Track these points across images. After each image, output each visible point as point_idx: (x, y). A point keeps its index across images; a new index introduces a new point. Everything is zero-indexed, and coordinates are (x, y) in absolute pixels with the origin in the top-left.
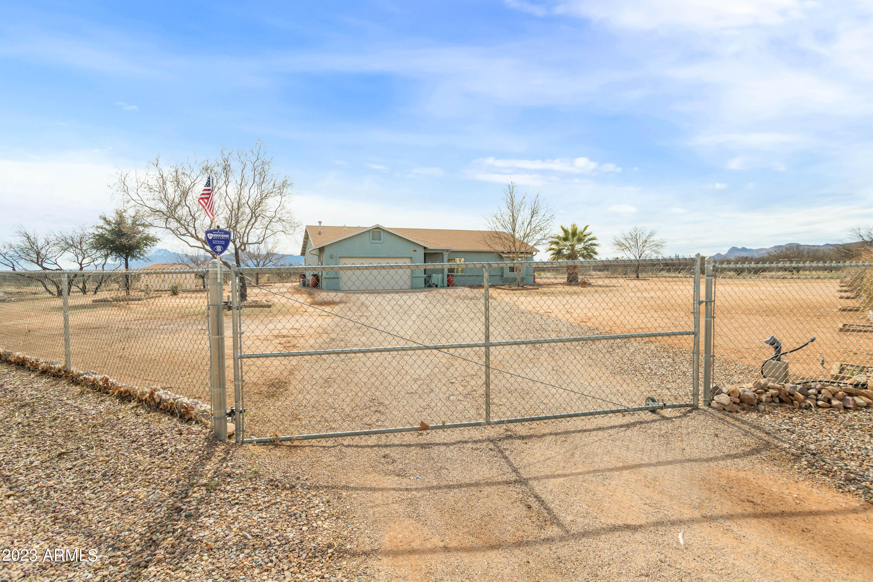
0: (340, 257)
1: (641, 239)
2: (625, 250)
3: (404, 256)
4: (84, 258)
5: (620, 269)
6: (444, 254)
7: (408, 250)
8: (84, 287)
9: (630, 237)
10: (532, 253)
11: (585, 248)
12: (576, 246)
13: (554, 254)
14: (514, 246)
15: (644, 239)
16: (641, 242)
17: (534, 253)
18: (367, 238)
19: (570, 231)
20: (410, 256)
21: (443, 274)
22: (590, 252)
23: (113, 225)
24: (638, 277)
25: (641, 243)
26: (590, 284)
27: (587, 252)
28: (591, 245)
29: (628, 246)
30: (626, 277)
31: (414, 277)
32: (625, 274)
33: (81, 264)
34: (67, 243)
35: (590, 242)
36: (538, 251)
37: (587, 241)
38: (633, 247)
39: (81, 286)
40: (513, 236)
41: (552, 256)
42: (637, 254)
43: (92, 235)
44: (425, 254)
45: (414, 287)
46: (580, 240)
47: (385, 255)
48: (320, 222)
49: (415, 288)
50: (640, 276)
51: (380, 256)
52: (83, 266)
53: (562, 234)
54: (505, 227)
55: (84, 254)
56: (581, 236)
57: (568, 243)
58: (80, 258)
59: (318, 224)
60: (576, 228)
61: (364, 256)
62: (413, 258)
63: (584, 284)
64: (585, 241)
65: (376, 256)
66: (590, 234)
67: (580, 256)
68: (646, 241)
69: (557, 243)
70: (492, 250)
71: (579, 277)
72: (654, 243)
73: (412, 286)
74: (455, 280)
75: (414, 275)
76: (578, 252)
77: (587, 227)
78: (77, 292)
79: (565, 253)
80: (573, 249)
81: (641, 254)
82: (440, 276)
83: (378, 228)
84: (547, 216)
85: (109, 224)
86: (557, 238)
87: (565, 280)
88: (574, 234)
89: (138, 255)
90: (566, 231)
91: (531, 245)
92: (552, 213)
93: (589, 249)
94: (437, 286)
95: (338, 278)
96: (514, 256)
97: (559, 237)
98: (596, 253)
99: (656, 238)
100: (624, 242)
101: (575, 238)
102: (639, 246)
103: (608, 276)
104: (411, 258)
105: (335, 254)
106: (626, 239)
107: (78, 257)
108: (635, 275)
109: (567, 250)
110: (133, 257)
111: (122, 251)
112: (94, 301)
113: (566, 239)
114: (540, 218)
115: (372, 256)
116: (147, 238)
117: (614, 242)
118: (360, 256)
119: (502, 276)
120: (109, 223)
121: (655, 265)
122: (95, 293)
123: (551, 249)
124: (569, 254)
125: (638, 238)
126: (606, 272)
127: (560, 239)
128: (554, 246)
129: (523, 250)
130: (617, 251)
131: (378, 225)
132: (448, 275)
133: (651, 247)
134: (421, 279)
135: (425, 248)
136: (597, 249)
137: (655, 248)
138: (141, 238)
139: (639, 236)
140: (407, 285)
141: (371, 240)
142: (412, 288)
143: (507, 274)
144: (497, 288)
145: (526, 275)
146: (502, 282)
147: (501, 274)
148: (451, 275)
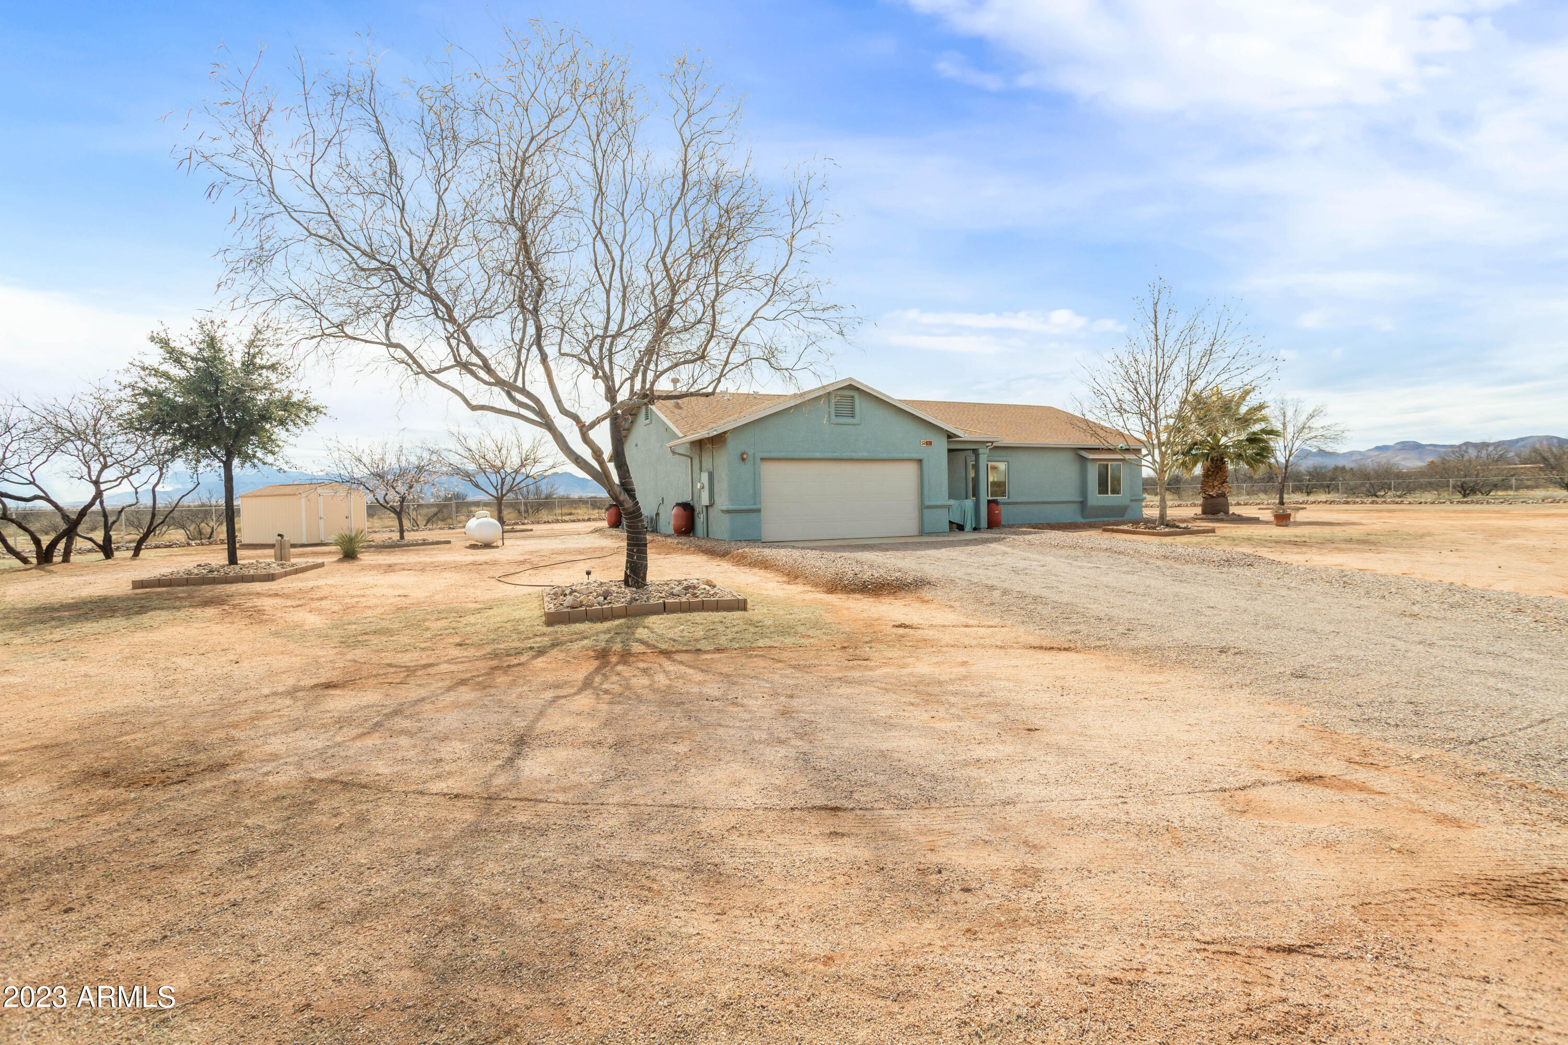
0: (762, 459)
3: (906, 456)
4: (105, 466)
6: (981, 451)
7: (915, 437)
8: (108, 539)
18: (826, 411)
20: (917, 456)
21: (977, 499)
23: (190, 364)
31: (929, 507)
33: (96, 483)
34: (58, 428)
39: (99, 536)
43: (129, 391)
44: (950, 451)
45: (926, 530)
47: (865, 455)
49: (930, 534)
51: (854, 455)
52: (103, 487)
55: (105, 458)
58: (96, 467)
61: (818, 455)
62: (925, 462)
63: (1287, 519)
65: (845, 456)
73: (921, 529)
74: (1004, 513)
75: (925, 504)
78: (90, 551)
83: (851, 387)
85: (178, 361)
87: (1199, 510)
89: (260, 454)
94: (963, 528)
95: (759, 511)
104: (920, 461)
105: (750, 452)
107: (89, 468)
110: (246, 458)
111: (216, 441)
112: (138, 585)
115: (836, 455)
116: (286, 405)
118: (808, 455)
119: (1084, 502)
120: (176, 356)
122: (136, 553)
131: (850, 379)
132: (989, 502)
134: (942, 511)
135: (950, 436)
138: (269, 402)
140: (911, 526)
141: (833, 417)
142: (922, 533)
143: (1096, 498)
144: (1104, 530)
145: (1131, 500)
146: (1083, 517)
147: (1081, 499)
148: (995, 502)
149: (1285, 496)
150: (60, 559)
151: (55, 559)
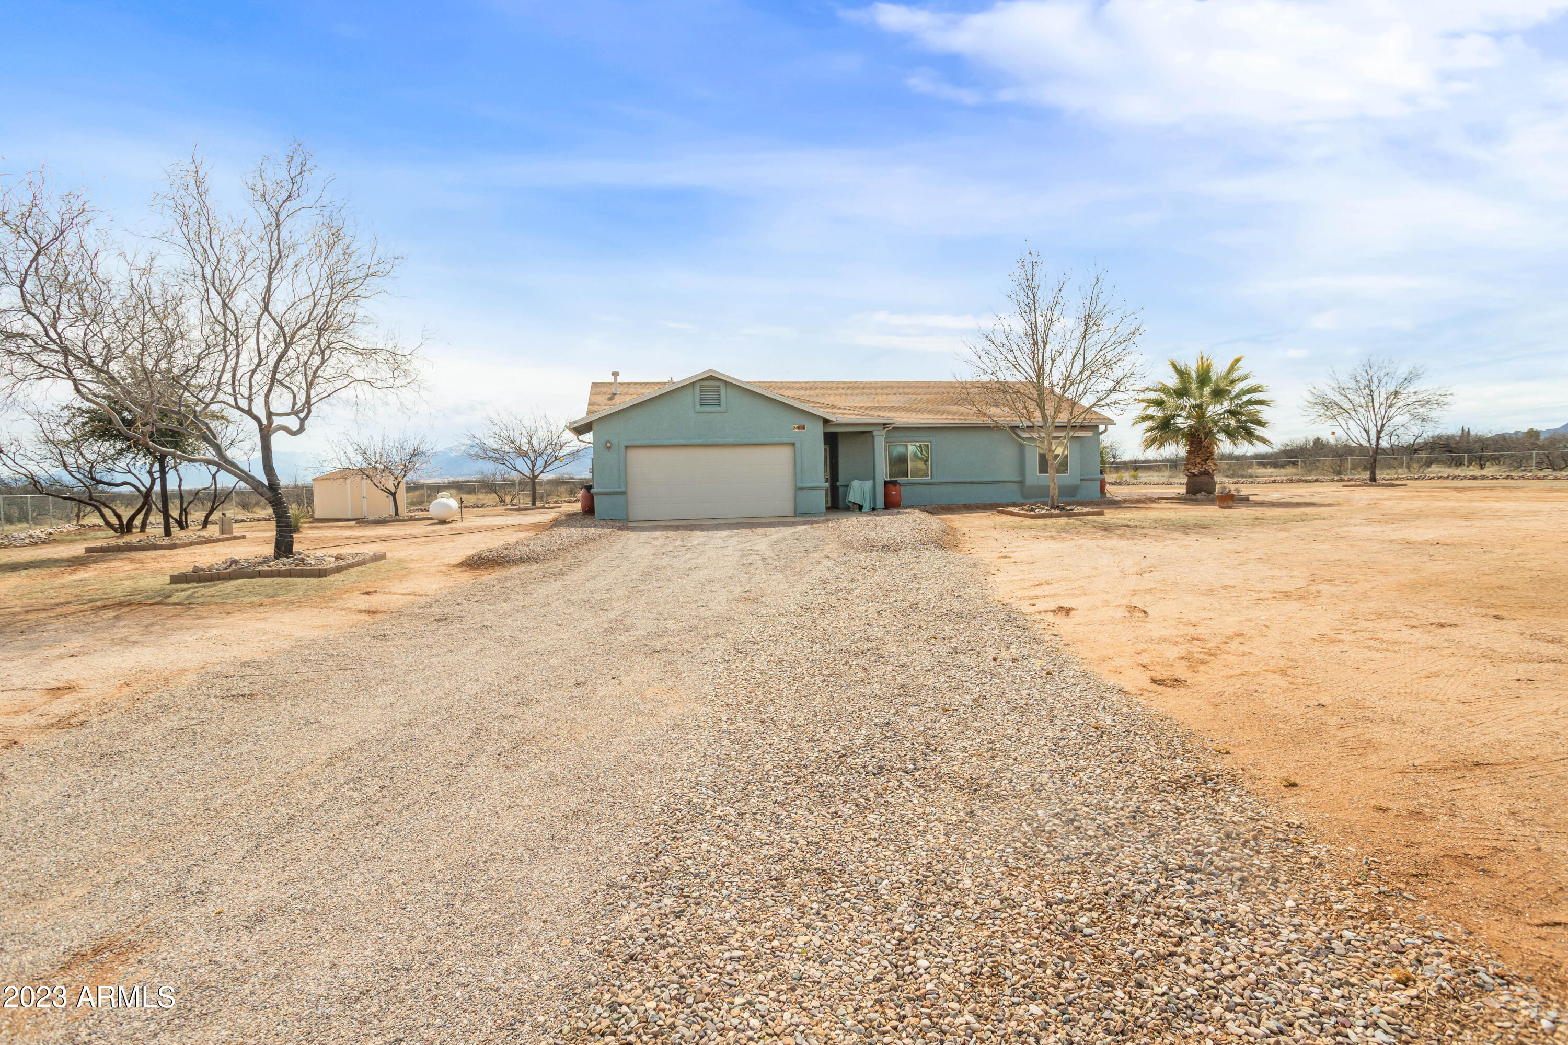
0: (626, 447)
1: (1383, 390)
2: (1339, 418)
3: (776, 440)
5: (1328, 461)
6: (875, 433)
7: (786, 426)
9: (1352, 384)
10: (1097, 427)
11: (1232, 413)
12: (1211, 408)
13: (1151, 429)
14: (1042, 408)
15: (1392, 389)
16: (1383, 395)
17: (1102, 428)
18: (690, 401)
19: (1194, 375)
20: (789, 440)
21: (874, 480)
22: (1246, 421)
24: (1373, 479)
25: (1382, 399)
26: (1245, 501)
27: (1238, 421)
28: (1249, 402)
29: (1347, 405)
30: (1342, 480)
31: (804, 489)
32: (1339, 473)
35: (1245, 398)
36: (1112, 422)
37: (1238, 396)
38: (1360, 409)
40: (1039, 387)
41: (1149, 434)
42: (1371, 425)
44: (826, 435)
45: (802, 511)
46: (1218, 394)
47: (731, 440)
48: (615, 374)
49: (802, 515)
50: (1379, 475)
51: (720, 441)
53: (1173, 381)
54: (1016, 366)
56: (1223, 384)
57: (1187, 402)
59: (611, 380)
60: (1209, 366)
61: (682, 442)
62: (798, 445)
63: (1229, 500)
64: (1234, 394)
65: (710, 441)
66: (1245, 378)
67: (1218, 432)
68: (1396, 393)
69: (1160, 403)
70: (987, 422)
71: (1217, 479)
72: (1420, 397)
73: (796, 510)
74: (905, 493)
75: (800, 485)
76: (1215, 423)
77: (1237, 361)
79: (1182, 426)
80: (1201, 416)
81: (1383, 426)
82: (868, 484)
83: (711, 378)
84: (1124, 331)
86: (1160, 390)
87: (1183, 490)
88: (1204, 378)
90: (1182, 374)
91: (1087, 406)
92: (1136, 323)
93: (1242, 414)
94: (860, 508)
95: (624, 493)
96: (1043, 435)
97: (1164, 390)
98: (1261, 423)
99: (1423, 387)
100: (1338, 398)
101: (1207, 390)
102: (1377, 405)
103: (1297, 478)
104: (793, 444)
105: (615, 440)
106: (1342, 390)
108: (1367, 475)
109: (1187, 418)
112: (88, 550)
113: (1182, 393)
114: (1104, 335)
115: (700, 441)
117: (1311, 399)
118: (673, 442)
119: (1022, 482)
121: (1416, 451)
123: (1145, 418)
124: (1191, 427)
125: (1374, 388)
126: (1290, 470)
127: (1169, 392)
128: (1153, 411)
129: (1063, 418)
130: (1318, 420)
131: (711, 370)
132: (886, 483)
133: (1411, 407)
134: (818, 492)
135: (826, 421)
136: (1265, 413)
137: (1421, 410)
139: (1376, 382)
140: (785, 505)
141: (698, 406)
142: (797, 514)
143: (1034, 477)
144: (999, 512)
145: (1082, 480)
146: (1024, 497)
147: (1020, 479)
148: (894, 483)
149: (1377, 472)
150: (138, 530)
151: (134, 530)
